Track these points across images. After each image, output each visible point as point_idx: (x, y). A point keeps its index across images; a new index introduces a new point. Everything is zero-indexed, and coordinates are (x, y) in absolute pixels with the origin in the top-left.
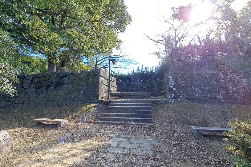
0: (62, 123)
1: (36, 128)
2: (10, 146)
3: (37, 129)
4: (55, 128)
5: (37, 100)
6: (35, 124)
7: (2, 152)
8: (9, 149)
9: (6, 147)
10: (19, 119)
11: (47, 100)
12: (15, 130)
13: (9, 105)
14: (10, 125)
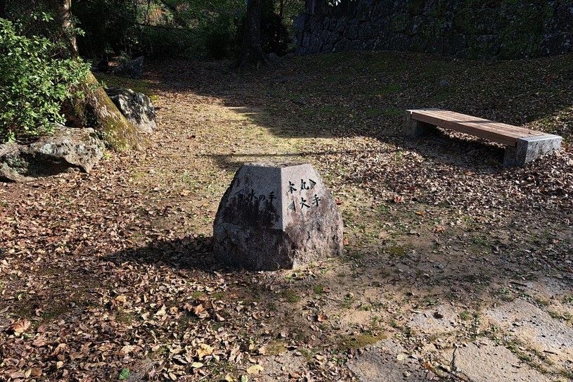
0: (530, 148)
1: (418, 152)
2: (329, 233)
3: (420, 159)
4: (497, 170)
5: (415, 26)
6: (411, 128)
7: (303, 252)
8: (324, 243)
9: (314, 233)
10: (360, 97)
11: (450, 24)
12: (349, 144)
13: (334, 44)
14: (335, 120)
